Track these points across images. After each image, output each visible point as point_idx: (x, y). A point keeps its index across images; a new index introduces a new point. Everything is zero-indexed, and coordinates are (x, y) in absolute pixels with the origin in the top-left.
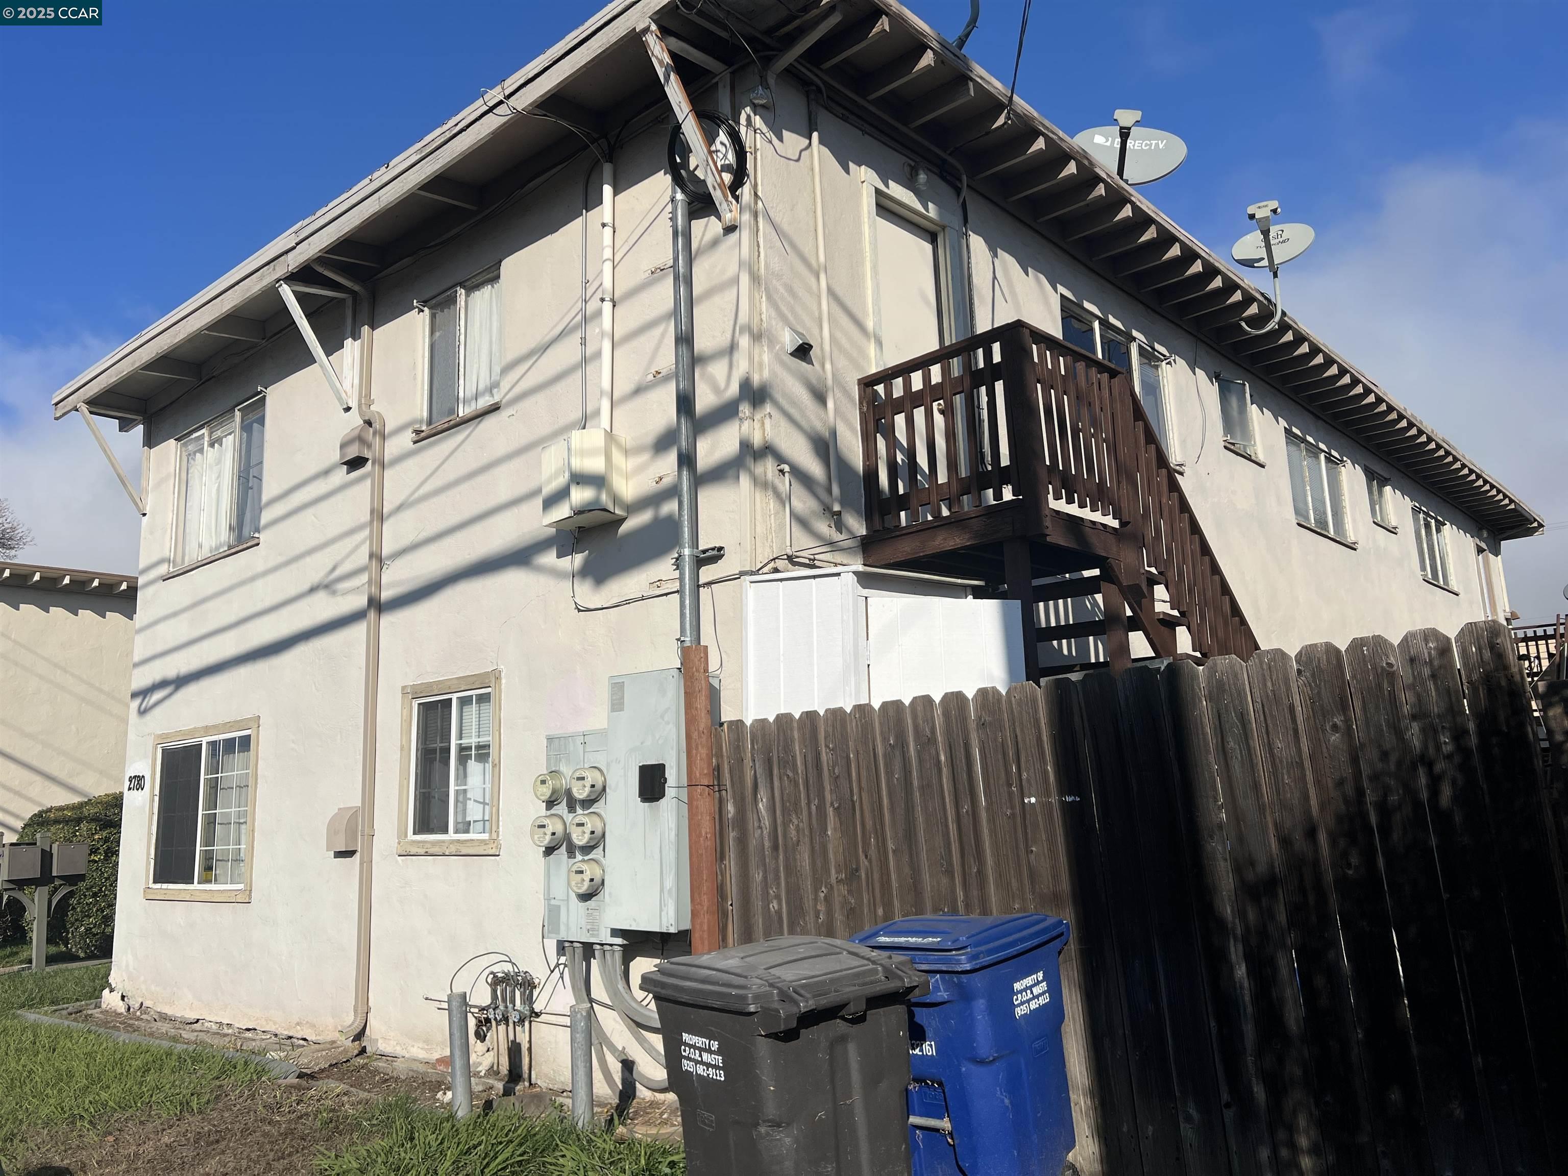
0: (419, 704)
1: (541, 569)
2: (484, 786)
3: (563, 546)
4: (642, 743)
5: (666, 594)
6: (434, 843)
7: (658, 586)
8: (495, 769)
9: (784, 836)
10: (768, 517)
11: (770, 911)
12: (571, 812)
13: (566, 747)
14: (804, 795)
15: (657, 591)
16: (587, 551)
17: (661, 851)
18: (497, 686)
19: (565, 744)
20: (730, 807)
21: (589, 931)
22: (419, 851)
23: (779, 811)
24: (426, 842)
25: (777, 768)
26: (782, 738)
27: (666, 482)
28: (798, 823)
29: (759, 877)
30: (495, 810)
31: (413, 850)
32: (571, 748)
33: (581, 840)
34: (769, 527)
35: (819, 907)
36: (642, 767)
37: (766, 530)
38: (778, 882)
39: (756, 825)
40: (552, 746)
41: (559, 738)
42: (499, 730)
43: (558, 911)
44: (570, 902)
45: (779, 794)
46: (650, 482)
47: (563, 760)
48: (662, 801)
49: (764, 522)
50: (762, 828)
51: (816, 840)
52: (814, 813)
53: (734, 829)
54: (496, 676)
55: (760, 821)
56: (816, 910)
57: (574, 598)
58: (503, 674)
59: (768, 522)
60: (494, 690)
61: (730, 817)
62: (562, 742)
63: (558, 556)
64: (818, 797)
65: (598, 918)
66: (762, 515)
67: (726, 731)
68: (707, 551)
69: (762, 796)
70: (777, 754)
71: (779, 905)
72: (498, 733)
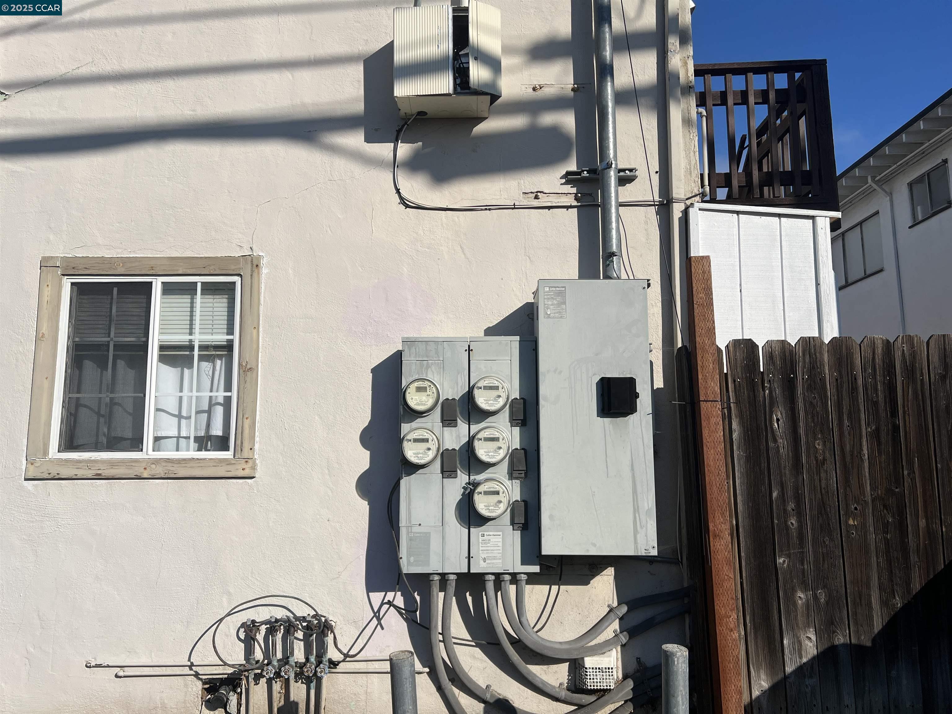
0: (73, 284)
1: (334, 150)
2: (181, 394)
3: (376, 130)
4: (597, 355)
5: (549, 208)
6: (112, 463)
7: (536, 197)
8: (249, 373)
9: (808, 456)
10: (692, 153)
11: (787, 528)
12: (449, 425)
13: (437, 353)
14: (833, 416)
15: (536, 203)
16: (420, 143)
17: (632, 469)
18: (255, 274)
19: (437, 350)
20: (735, 425)
21: (485, 560)
22: (80, 473)
23: (802, 431)
24: (95, 461)
25: (800, 390)
26: (807, 360)
27: (549, 92)
28: (824, 442)
29: (775, 494)
30: (247, 423)
31: (65, 473)
32: (448, 354)
33: (493, 457)
34: (693, 162)
35: (851, 522)
36: (603, 380)
37: (690, 164)
38: (798, 499)
39: (771, 444)
40: (413, 350)
41: (426, 342)
42: (257, 328)
43: (426, 537)
44: (447, 529)
45: (802, 414)
46: (523, 87)
47: (433, 368)
48: (631, 417)
49: (688, 156)
50: (778, 447)
51: (848, 459)
52: (846, 433)
53: (739, 448)
54: (255, 263)
55: (775, 441)
56: (847, 525)
57: (398, 191)
58: (264, 262)
59: (692, 158)
60: (247, 278)
61: (735, 436)
62: (432, 346)
63: (368, 140)
64: (850, 418)
65: (500, 544)
66: (687, 150)
67: (731, 348)
68: (624, 170)
69: (779, 416)
70: (801, 376)
71: (799, 521)
72: (255, 331)
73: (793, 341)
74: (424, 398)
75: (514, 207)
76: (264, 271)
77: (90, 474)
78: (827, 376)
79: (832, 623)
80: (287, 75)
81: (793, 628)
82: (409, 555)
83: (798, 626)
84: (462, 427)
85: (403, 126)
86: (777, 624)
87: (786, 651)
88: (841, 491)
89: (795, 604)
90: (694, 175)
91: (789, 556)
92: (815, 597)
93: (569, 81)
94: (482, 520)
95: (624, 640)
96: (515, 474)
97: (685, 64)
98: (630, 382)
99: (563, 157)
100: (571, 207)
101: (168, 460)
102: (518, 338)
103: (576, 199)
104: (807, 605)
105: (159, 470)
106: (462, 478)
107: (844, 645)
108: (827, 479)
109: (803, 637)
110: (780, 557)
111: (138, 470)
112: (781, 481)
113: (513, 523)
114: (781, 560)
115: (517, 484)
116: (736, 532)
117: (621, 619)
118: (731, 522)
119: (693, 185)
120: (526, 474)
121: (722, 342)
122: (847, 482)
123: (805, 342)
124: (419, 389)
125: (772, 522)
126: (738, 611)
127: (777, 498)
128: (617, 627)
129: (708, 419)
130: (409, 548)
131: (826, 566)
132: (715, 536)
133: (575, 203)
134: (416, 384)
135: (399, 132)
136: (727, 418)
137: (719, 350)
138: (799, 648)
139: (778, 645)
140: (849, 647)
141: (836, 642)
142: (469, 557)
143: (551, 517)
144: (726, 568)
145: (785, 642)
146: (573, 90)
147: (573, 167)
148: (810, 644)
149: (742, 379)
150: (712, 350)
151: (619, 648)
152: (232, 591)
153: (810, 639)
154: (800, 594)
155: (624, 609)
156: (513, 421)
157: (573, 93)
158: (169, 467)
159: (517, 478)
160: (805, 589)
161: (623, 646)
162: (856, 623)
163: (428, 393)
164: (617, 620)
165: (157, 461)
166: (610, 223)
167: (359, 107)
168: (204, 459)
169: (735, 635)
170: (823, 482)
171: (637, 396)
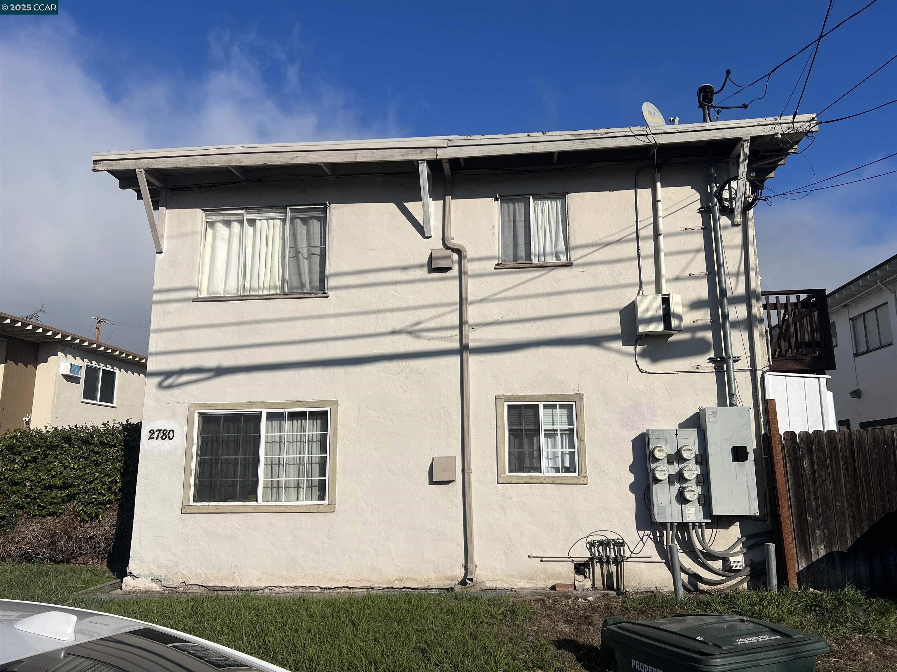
0: (508, 405)
1: (609, 349)
4: (731, 437)
5: (703, 372)
6: (532, 477)
7: (697, 368)
8: (582, 442)
9: (819, 477)
10: (764, 348)
11: (811, 506)
12: (670, 465)
13: (664, 435)
14: (828, 462)
15: (697, 370)
16: (646, 346)
17: (747, 482)
18: (581, 402)
19: (663, 434)
20: (788, 465)
21: (689, 517)
22: (520, 481)
23: (816, 468)
24: (524, 477)
25: (814, 451)
26: (817, 440)
27: (699, 323)
28: (825, 472)
29: (806, 493)
30: (583, 462)
31: (514, 481)
32: (668, 436)
33: (691, 477)
34: (765, 352)
35: (837, 504)
36: (734, 447)
37: (763, 353)
38: (815, 494)
39: (803, 473)
40: (654, 434)
41: (659, 431)
42: (583, 423)
43: (664, 509)
44: (672, 505)
45: (816, 461)
46: (689, 321)
47: (662, 441)
48: (746, 462)
49: (762, 350)
50: (806, 474)
51: (835, 479)
52: (834, 469)
53: (790, 474)
54: (581, 397)
55: (805, 471)
56: (836, 505)
57: (638, 366)
58: (584, 396)
59: (764, 350)
60: (578, 403)
61: (788, 469)
62: (661, 433)
63: (623, 345)
64: (836, 463)
65: (695, 511)
66: (762, 347)
67: (785, 435)
68: (735, 357)
69: (806, 462)
70: (815, 446)
71: (816, 503)
72: (583, 425)
73: (811, 432)
74: (662, 454)
75: (688, 372)
76: (584, 400)
77: (523, 481)
78: (826, 446)
79: (831, 543)
80: (587, 318)
81: (815, 545)
82: (658, 515)
83: (817, 543)
84: (676, 465)
85: (639, 339)
86: (808, 542)
87: (813, 553)
88: (833, 491)
89: (815, 535)
90: (765, 358)
91: (812, 517)
92: (824, 533)
93: (708, 318)
94: (687, 501)
95: (745, 551)
96: (699, 484)
97: (759, 310)
98: (745, 448)
99: (707, 351)
100: (713, 372)
101: (552, 477)
102: (697, 429)
103: (715, 368)
104: (820, 535)
105: (550, 481)
106: (677, 486)
107: (836, 551)
108: (827, 487)
109: (819, 548)
110: (809, 517)
111: (542, 480)
112: (808, 487)
113: (699, 503)
114: (809, 518)
115: (700, 488)
116: (790, 507)
117: (743, 543)
118: (788, 503)
119: (765, 362)
120: (703, 484)
121: (781, 432)
122: (835, 488)
123: (816, 432)
124: (659, 450)
125: (805, 503)
126: (792, 537)
127: (806, 494)
128: (742, 546)
129: (777, 463)
130: (658, 512)
131: (828, 521)
132: (782, 508)
133: (714, 371)
134: (658, 449)
135: (636, 341)
136: (785, 463)
137: (780, 435)
138: (817, 552)
139: (809, 550)
140: (838, 552)
141: (833, 550)
142: (682, 516)
143: (716, 500)
144: (787, 520)
145: (812, 550)
146: (710, 322)
147: (712, 355)
148: (822, 551)
149: (790, 447)
150: (778, 436)
151: (743, 555)
152: (583, 529)
153: (822, 549)
154: (817, 531)
155: (745, 539)
156: (697, 463)
157: (710, 323)
158: (554, 479)
159: (699, 486)
160: (819, 530)
161: (744, 554)
162: (841, 543)
163: (663, 452)
164: (741, 544)
165: (548, 477)
166: (732, 381)
167: (619, 331)
168: (567, 476)
169: (792, 545)
170: (826, 488)
171: (748, 453)
